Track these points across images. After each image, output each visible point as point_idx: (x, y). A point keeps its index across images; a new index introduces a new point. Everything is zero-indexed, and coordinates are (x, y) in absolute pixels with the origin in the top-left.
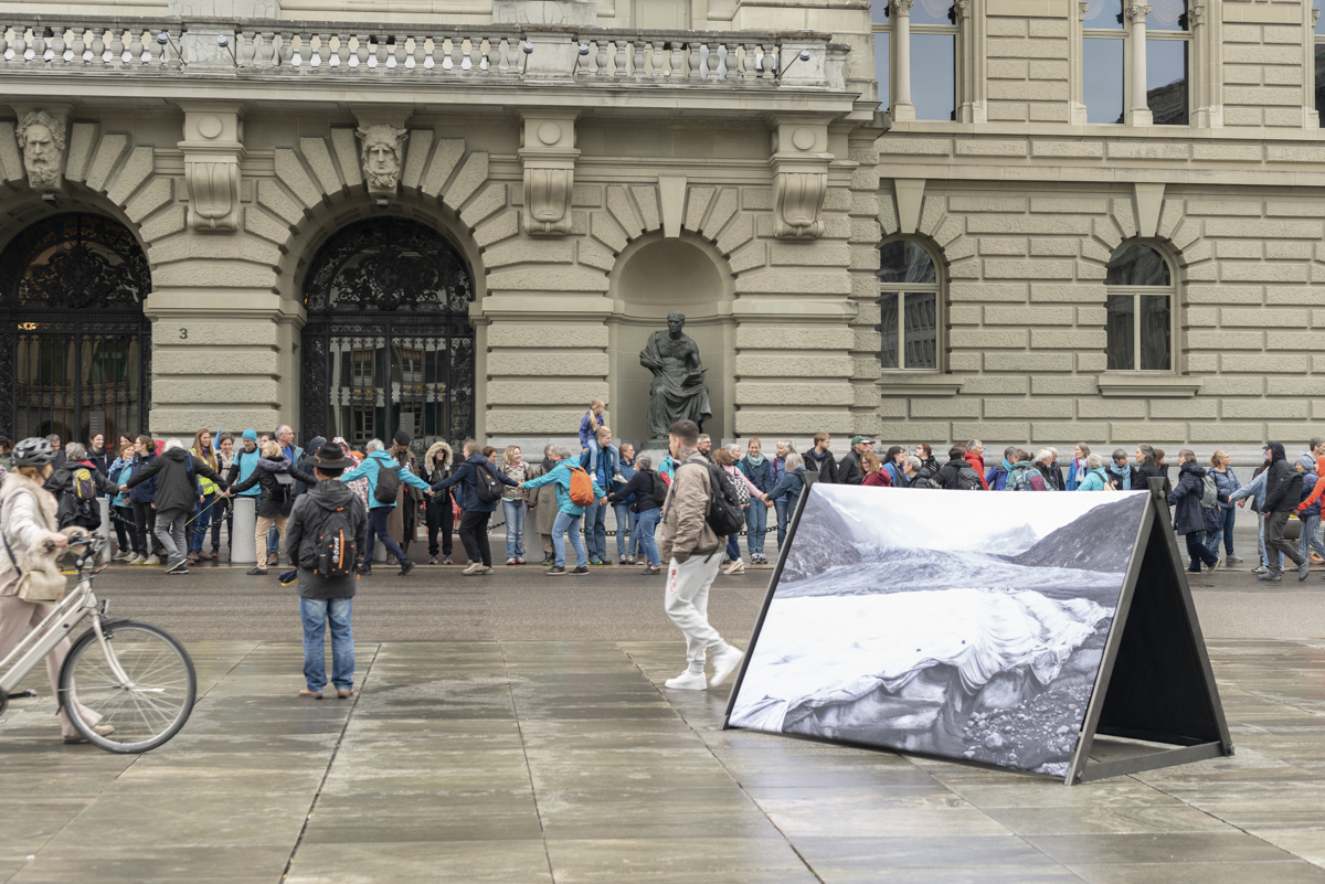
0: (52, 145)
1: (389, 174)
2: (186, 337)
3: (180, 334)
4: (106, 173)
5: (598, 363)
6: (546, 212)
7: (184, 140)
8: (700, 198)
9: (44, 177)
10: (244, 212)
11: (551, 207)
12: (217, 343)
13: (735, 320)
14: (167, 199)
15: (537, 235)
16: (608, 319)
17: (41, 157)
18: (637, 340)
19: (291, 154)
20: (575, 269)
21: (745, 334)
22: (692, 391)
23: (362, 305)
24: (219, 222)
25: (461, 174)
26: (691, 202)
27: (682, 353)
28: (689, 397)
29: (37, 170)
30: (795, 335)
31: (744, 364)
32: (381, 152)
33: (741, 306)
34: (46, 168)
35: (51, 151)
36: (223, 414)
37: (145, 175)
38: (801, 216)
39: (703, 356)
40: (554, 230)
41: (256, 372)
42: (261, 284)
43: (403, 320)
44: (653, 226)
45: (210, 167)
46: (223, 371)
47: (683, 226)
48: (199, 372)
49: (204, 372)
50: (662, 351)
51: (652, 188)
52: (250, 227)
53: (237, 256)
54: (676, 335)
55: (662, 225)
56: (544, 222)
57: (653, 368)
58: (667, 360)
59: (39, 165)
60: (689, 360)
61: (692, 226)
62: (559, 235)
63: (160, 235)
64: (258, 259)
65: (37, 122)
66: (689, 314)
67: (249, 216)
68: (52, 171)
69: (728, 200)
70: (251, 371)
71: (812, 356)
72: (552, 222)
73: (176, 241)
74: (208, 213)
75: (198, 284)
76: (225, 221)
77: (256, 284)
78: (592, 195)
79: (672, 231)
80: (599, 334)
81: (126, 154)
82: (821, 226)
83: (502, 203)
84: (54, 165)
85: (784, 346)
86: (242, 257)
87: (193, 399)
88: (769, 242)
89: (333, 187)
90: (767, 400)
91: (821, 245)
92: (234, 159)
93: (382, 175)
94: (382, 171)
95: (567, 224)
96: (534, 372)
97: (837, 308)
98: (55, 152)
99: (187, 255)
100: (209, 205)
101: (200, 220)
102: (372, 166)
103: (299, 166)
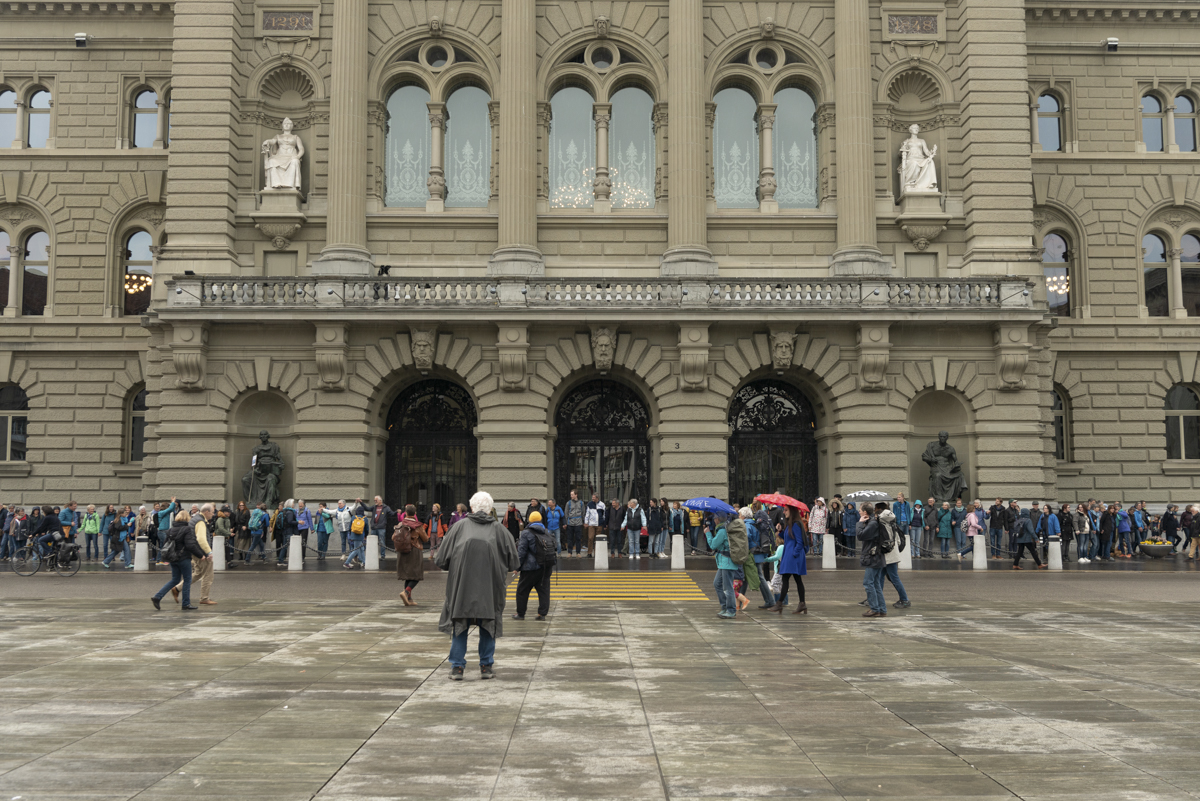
0: (609, 347)
1: (786, 359)
2: (679, 447)
3: (675, 446)
4: (636, 361)
5: (903, 460)
6: (873, 377)
7: (680, 342)
8: (956, 369)
9: (603, 363)
10: (708, 379)
11: (876, 375)
12: (697, 450)
13: (976, 435)
14: (668, 374)
15: (867, 390)
16: (906, 435)
17: (603, 353)
18: (922, 446)
19: (735, 348)
20: (887, 409)
21: (982, 443)
22: (955, 476)
23: (755, 427)
24: (696, 386)
25: (824, 358)
26: (951, 370)
27: (947, 454)
28: (952, 480)
30: (1010, 444)
31: (982, 459)
32: (783, 347)
33: (980, 428)
34: (607, 358)
35: (609, 350)
36: (699, 489)
37: (657, 361)
38: (1013, 378)
39: (958, 455)
40: (877, 387)
41: (716, 466)
42: (719, 419)
43: (778, 436)
44: (929, 384)
45: (694, 357)
46: (698, 466)
47: (946, 384)
48: (686, 467)
49: (688, 467)
50: (936, 453)
51: (928, 364)
52: (712, 388)
53: (704, 404)
54: (943, 444)
55: (934, 383)
56: (872, 383)
57: (930, 463)
58: (937, 458)
59: (601, 357)
60: (951, 458)
61: (951, 384)
62: (878, 390)
63: (664, 393)
64: (716, 405)
65: (604, 334)
66: (951, 431)
67: (711, 382)
68: (610, 360)
69: (971, 370)
70: (712, 466)
71: (1020, 455)
72: (875, 383)
73: (673, 396)
74: (692, 381)
75: (685, 419)
76: (701, 385)
77: (714, 419)
78: (897, 368)
79: (940, 387)
80: (902, 444)
81: (646, 350)
82: (1024, 383)
83: (847, 373)
84: (610, 357)
85: (1005, 449)
86: (707, 404)
87: (682, 481)
88: (994, 392)
89: (756, 366)
90: (995, 480)
91: (1023, 393)
92: (706, 352)
94: (782, 357)
95: (884, 384)
96: (866, 465)
97: (1033, 428)
98: (611, 350)
99: (678, 403)
100: (691, 377)
101: (687, 385)
102: (778, 354)
103: (738, 355)
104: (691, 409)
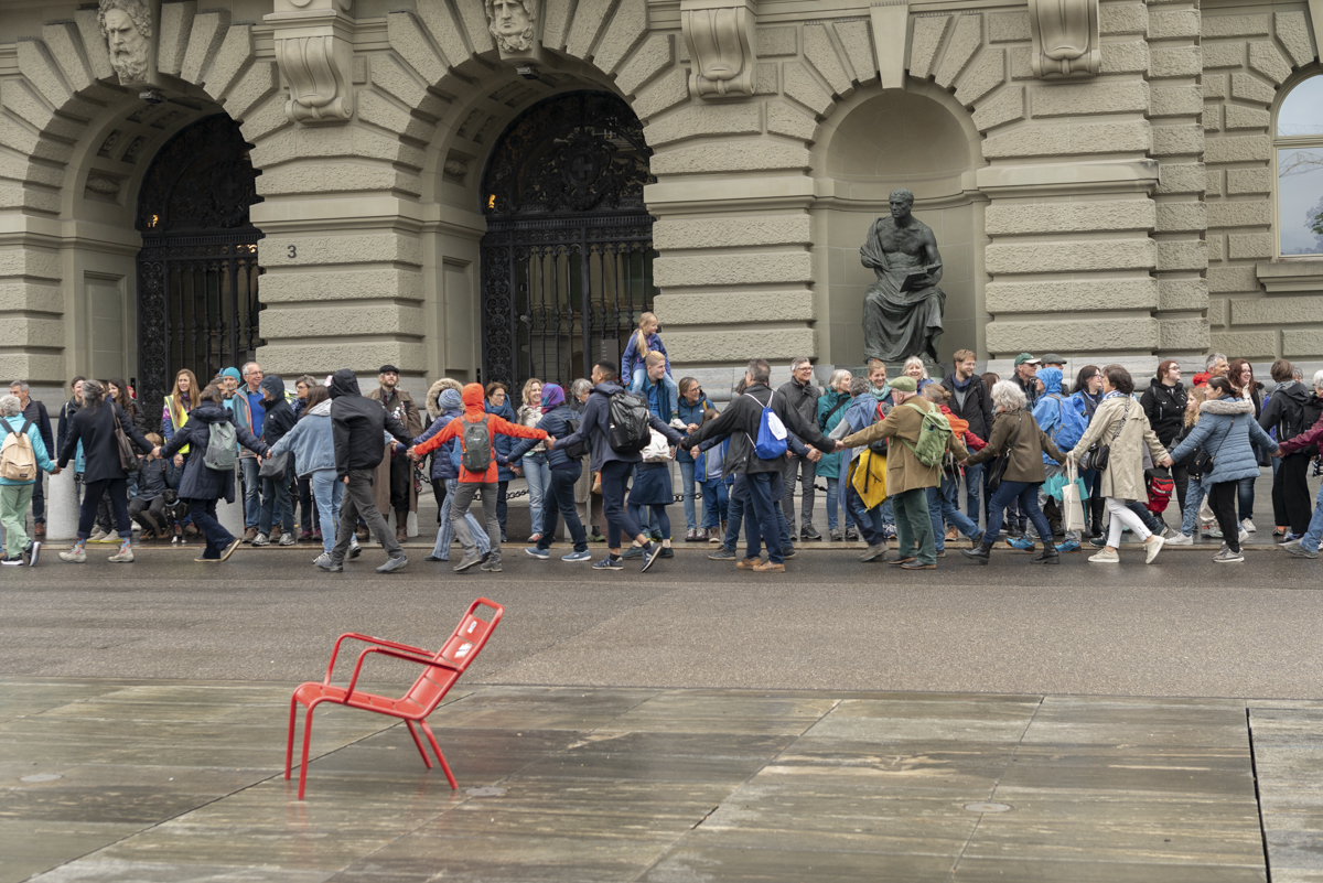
0: (134, 32)
1: (519, 34)
2: (295, 256)
3: (288, 252)
4: (201, 60)
5: (798, 265)
6: (715, 66)
7: (273, 12)
8: (929, 31)
9: (130, 71)
10: (355, 96)
11: (724, 60)
12: (331, 261)
13: (985, 196)
14: (269, 86)
15: (713, 99)
16: (812, 205)
17: (121, 47)
18: (857, 231)
19: (406, 19)
20: (765, 141)
21: (997, 216)
22: (916, 298)
24: (322, 111)
25: (613, 27)
26: (917, 38)
27: (913, 246)
28: (913, 306)
29: (121, 63)
30: (1068, 213)
31: (996, 256)
32: (505, 6)
33: (987, 177)
34: (129, 60)
35: (134, 40)
36: (338, 349)
37: (243, 59)
38: (1065, 45)
40: (729, 91)
41: (375, 295)
42: (378, 185)
44: (866, 75)
45: (303, 42)
46: (337, 295)
47: (907, 72)
48: (310, 298)
49: (316, 298)
50: (886, 244)
51: (862, 24)
52: (363, 114)
53: (349, 152)
54: (903, 220)
55: (878, 74)
56: (716, 79)
57: (878, 268)
58: (892, 256)
59: (122, 57)
60: (922, 254)
61: (919, 71)
62: (738, 97)
63: (263, 132)
64: (374, 154)
67: (362, 101)
68: (139, 64)
69: (966, 32)
70: (369, 294)
71: (1093, 242)
72: (725, 79)
73: (281, 138)
74: (306, 100)
75: (307, 189)
76: (330, 109)
77: (372, 186)
78: (783, 40)
79: (892, 80)
80: (798, 225)
81: (220, 36)
82: (1095, 56)
83: (666, 59)
84: (140, 56)
85: (1052, 228)
86: (355, 153)
87: (305, 331)
88: (1029, 86)
89: (459, 57)
90: (1028, 306)
91: (1102, 83)
92: (329, 30)
93: (509, 35)
94: (508, 31)
95: (745, 81)
96: (712, 281)
97: (1125, 171)
98: (140, 40)
99: (293, 154)
100: (308, 90)
101: (300, 110)
103: (416, 33)
104: (320, 165)
